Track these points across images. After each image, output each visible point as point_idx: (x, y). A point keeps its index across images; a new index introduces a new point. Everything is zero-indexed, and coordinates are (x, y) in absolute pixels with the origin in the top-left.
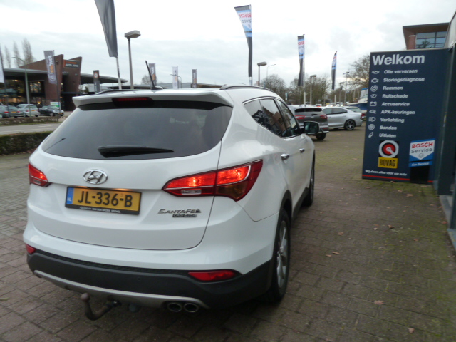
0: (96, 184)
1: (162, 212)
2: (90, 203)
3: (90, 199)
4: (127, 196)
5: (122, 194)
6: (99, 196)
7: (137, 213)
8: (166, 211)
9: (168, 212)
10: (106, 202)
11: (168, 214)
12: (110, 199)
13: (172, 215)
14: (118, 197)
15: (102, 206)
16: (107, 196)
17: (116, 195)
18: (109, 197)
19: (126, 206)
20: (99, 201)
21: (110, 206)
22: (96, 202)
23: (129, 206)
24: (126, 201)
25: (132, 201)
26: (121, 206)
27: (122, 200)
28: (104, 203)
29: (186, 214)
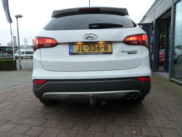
0: (92, 40)
1: (123, 52)
2: (84, 51)
3: (84, 49)
4: (105, 46)
5: (102, 45)
6: (89, 47)
7: (111, 53)
8: (125, 51)
9: (126, 52)
10: (94, 49)
11: (125, 52)
12: (96, 48)
13: (127, 53)
14: (100, 47)
15: (92, 51)
16: (94, 47)
17: (99, 46)
18: (95, 47)
19: (105, 50)
20: (90, 49)
21: (96, 51)
22: (88, 50)
23: (107, 50)
24: (105, 48)
25: (108, 48)
26: (102, 50)
27: (102, 48)
28: (93, 50)
29: (133, 52)
